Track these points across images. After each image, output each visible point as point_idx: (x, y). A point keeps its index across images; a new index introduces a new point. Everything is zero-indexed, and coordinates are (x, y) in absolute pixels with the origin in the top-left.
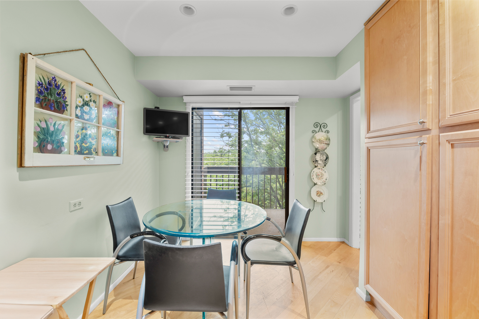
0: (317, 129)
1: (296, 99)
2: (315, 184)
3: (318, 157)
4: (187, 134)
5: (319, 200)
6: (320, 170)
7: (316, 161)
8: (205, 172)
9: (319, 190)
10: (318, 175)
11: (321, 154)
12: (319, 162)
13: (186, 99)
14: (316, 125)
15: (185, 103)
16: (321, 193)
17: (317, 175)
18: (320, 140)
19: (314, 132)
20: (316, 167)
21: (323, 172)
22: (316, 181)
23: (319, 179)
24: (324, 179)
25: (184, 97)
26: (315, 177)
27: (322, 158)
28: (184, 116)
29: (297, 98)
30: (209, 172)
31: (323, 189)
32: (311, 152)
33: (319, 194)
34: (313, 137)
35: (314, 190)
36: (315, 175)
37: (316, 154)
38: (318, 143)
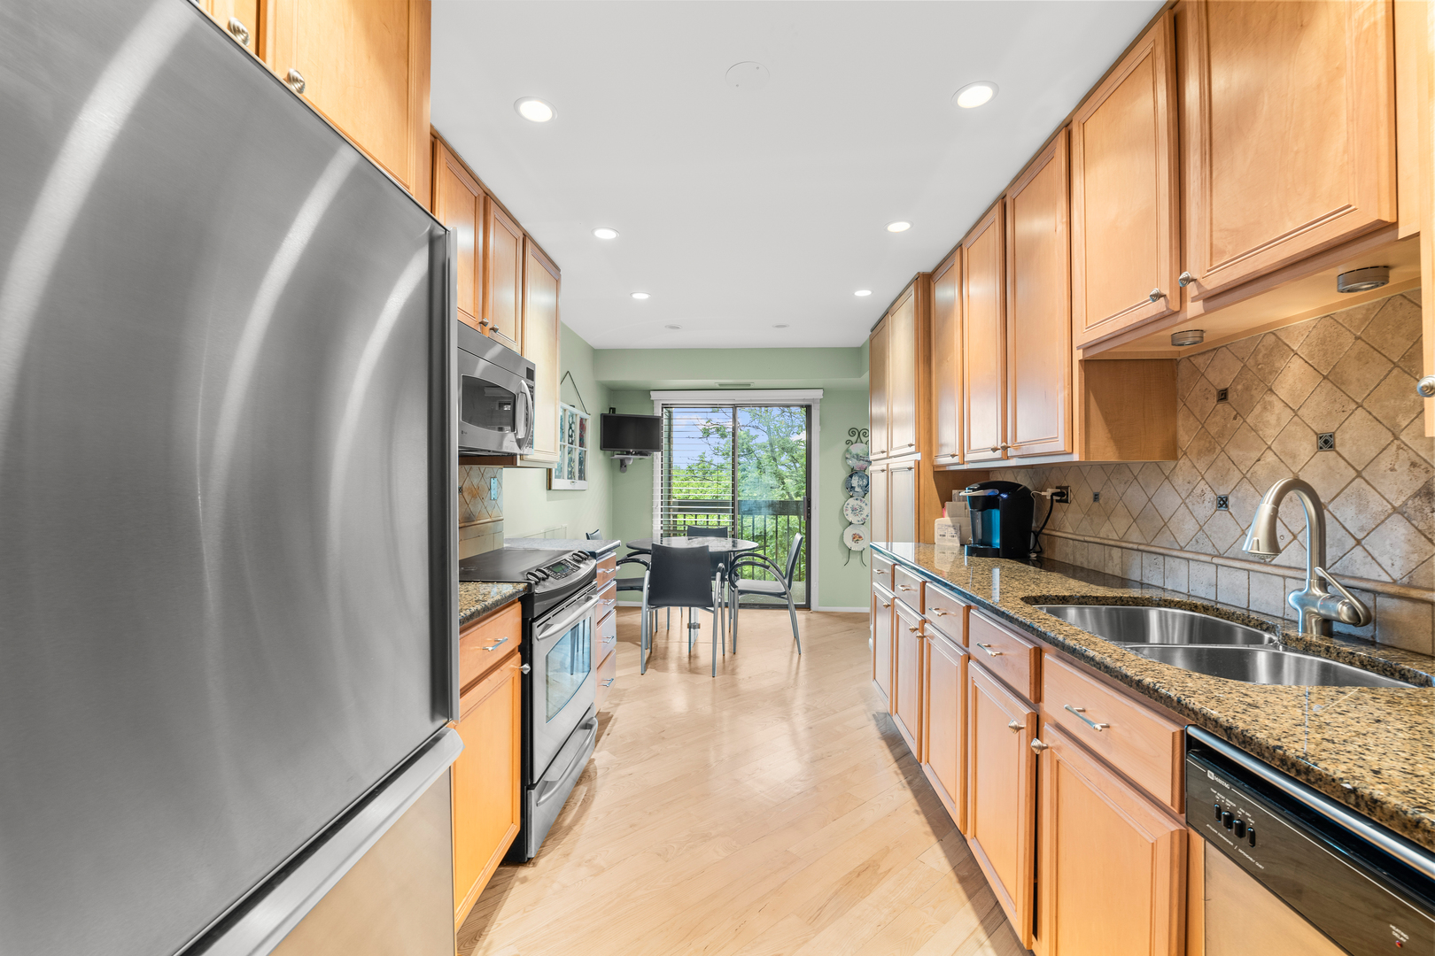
0: (854, 439)
1: (819, 394)
2: (851, 523)
3: (855, 481)
4: (658, 448)
5: (855, 547)
6: (859, 502)
7: (852, 487)
8: (674, 510)
9: (857, 532)
10: (856, 509)
11: (860, 477)
12: (857, 489)
13: (654, 395)
14: (852, 432)
15: (653, 401)
16: (860, 537)
17: (854, 510)
18: (857, 455)
19: (848, 442)
20: (851, 497)
21: (863, 505)
22: (851, 518)
23: (856, 515)
24: (864, 516)
25: (652, 393)
26: (849, 511)
27: (861, 483)
28: (654, 422)
29: (821, 392)
30: (680, 510)
31: (862, 531)
32: (844, 474)
33: (857, 538)
34: (847, 450)
35: (849, 532)
36: (850, 509)
37: (851, 476)
38: (855, 460)
